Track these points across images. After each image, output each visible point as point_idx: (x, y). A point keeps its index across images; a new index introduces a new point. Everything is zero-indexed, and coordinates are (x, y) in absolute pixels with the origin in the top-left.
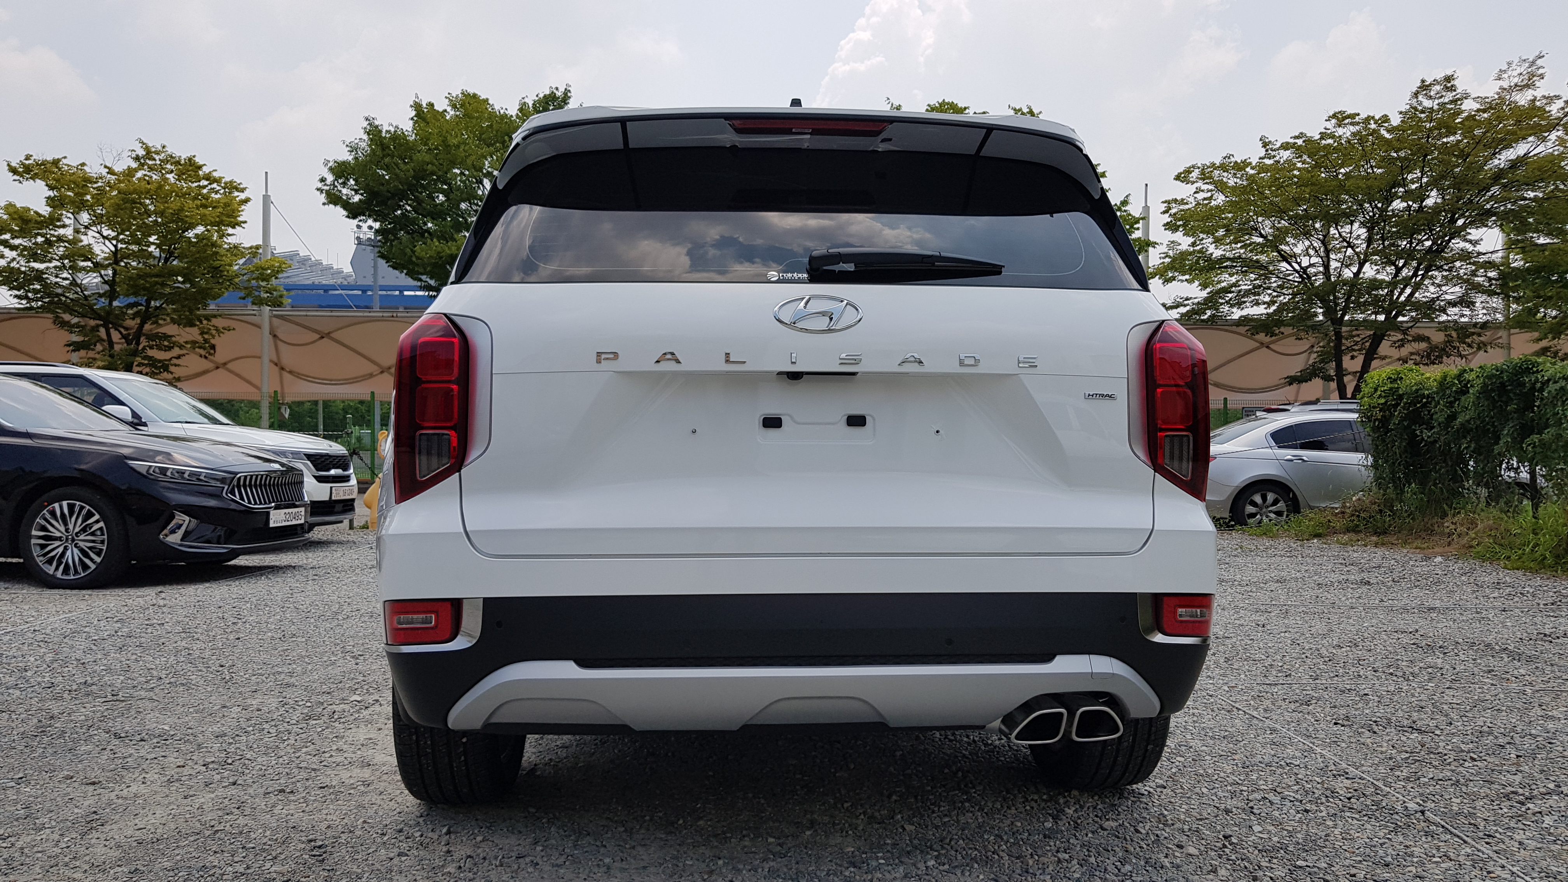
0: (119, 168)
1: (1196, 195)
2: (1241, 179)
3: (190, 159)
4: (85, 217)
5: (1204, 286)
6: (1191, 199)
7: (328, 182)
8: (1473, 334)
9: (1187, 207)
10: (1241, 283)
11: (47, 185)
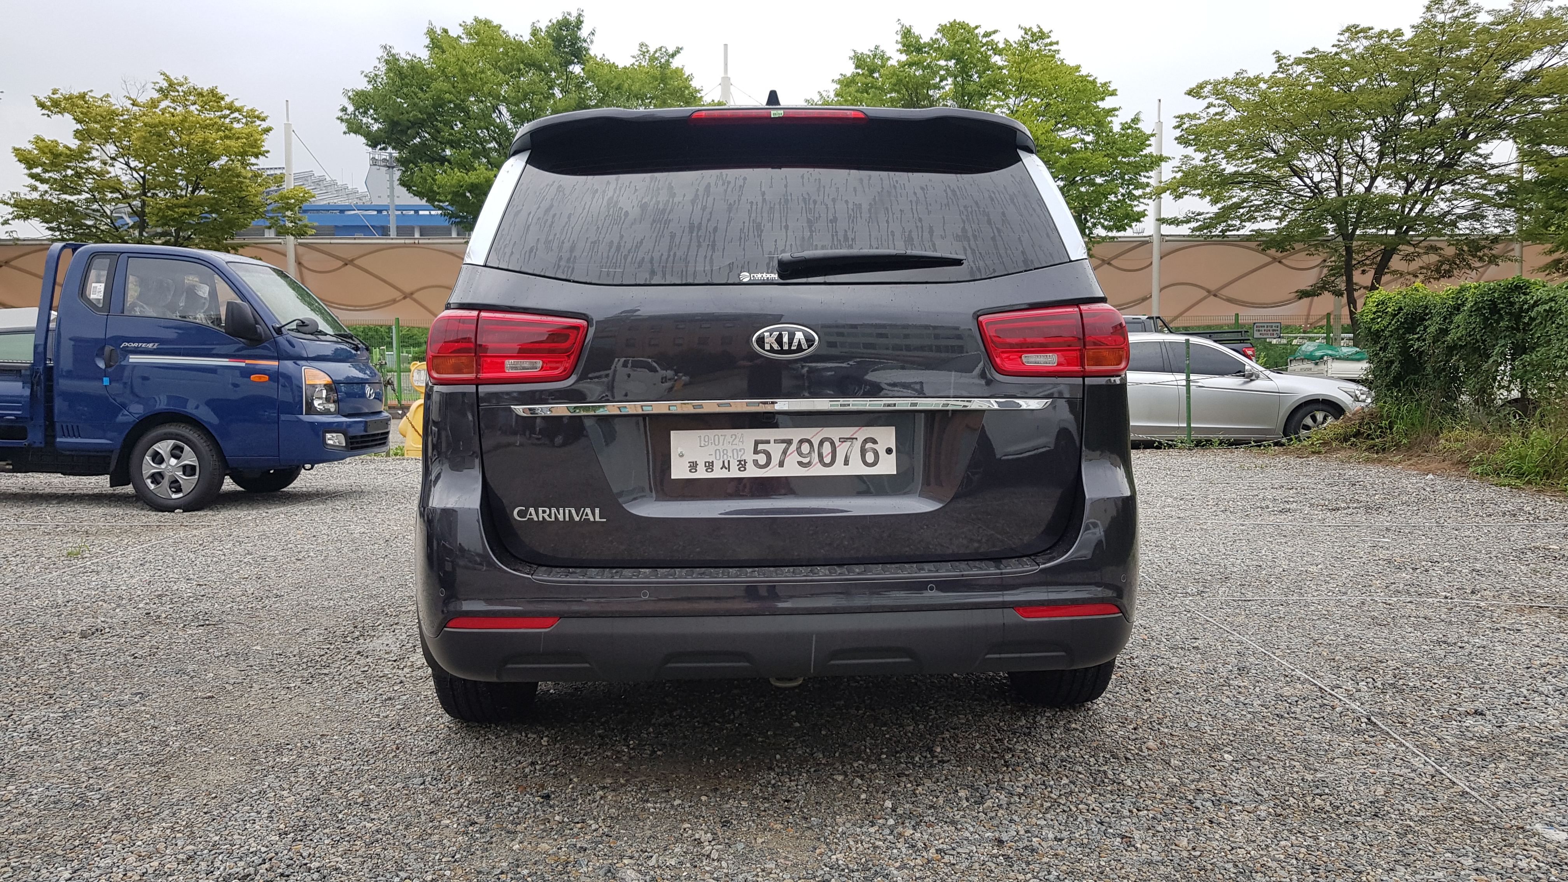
0: (142, 99)
1: (1208, 110)
2: (1253, 94)
3: (212, 91)
4: (111, 149)
5: (1214, 202)
6: (1204, 115)
7: (349, 111)
8: (1484, 247)
9: (1199, 122)
10: (1252, 198)
11: (75, 119)
